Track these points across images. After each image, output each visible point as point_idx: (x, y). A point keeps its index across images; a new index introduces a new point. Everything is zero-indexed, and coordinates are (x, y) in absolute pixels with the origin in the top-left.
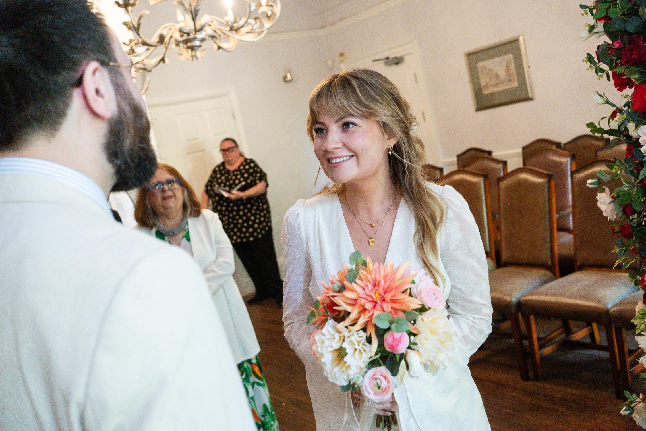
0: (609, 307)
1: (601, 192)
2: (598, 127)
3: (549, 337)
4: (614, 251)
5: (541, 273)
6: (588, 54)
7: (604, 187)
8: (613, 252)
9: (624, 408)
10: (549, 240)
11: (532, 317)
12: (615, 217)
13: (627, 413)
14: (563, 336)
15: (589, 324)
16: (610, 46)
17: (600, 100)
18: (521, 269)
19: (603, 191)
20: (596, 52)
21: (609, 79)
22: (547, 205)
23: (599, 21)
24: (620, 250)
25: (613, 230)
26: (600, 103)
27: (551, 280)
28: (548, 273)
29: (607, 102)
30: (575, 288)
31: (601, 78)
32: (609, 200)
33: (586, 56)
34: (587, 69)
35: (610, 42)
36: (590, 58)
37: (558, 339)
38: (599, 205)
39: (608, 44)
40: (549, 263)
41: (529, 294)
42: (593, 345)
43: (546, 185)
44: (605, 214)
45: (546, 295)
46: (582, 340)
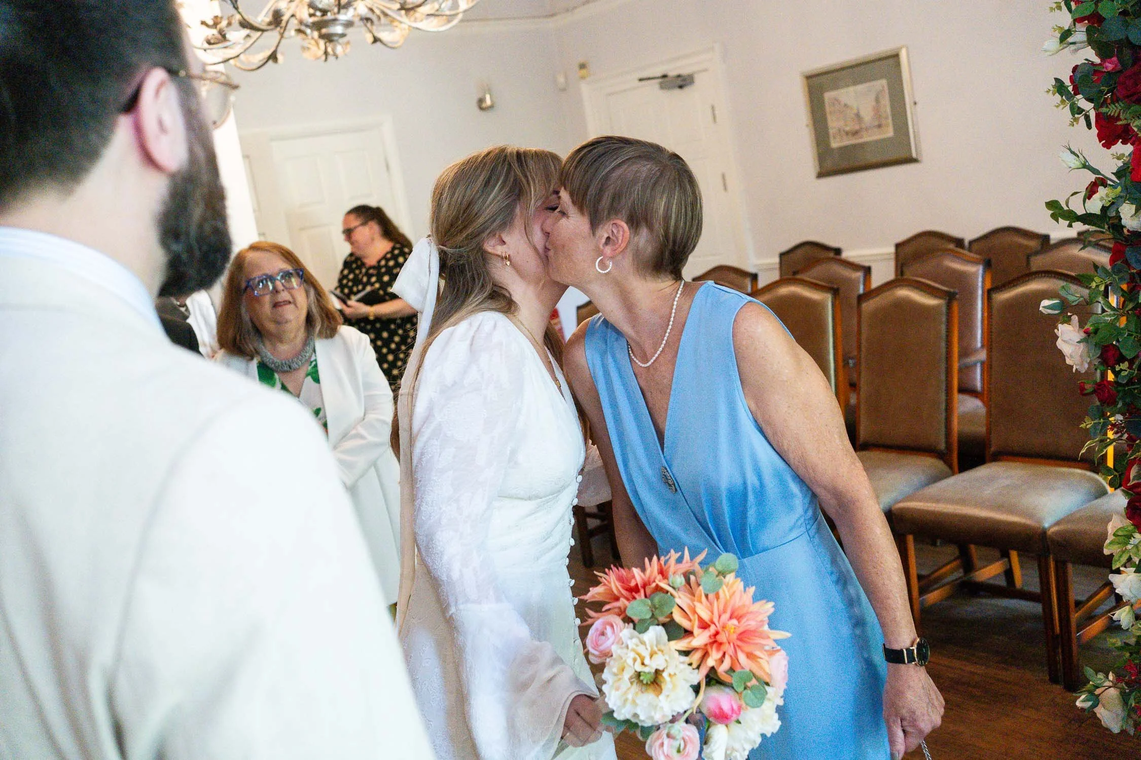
0: (1046, 525)
1: (1062, 323)
2: (1066, 208)
3: (936, 574)
4: (1083, 426)
5: (930, 463)
6: (1056, 79)
7: (1069, 314)
8: (1082, 428)
9: (1083, 697)
10: (943, 406)
11: (910, 539)
12: (1086, 366)
13: (1088, 704)
14: (959, 574)
15: (1005, 555)
16: (1096, 68)
17: (1073, 162)
18: (892, 456)
19: (1068, 321)
20: (1071, 77)
21: (1089, 126)
22: (943, 344)
23: (1079, 23)
24: (1094, 423)
25: (1082, 389)
26: (1073, 166)
27: (945, 476)
28: (940, 464)
29: (1086, 166)
30: (988, 492)
31: (1075, 123)
32: (1081, 335)
33: (1054, 83)
34: (1055, 106)
35: (1097, 60)
36: (1059, 86)
37: (950, 578)
38: (1060, 344)
39: (1093, 64)
40: (942, 446)
41: (908, 498)
42: (1009, 590)
43: (944, 309)
44: (1068, 361)
45: (938, 501)
46: (991, 582)
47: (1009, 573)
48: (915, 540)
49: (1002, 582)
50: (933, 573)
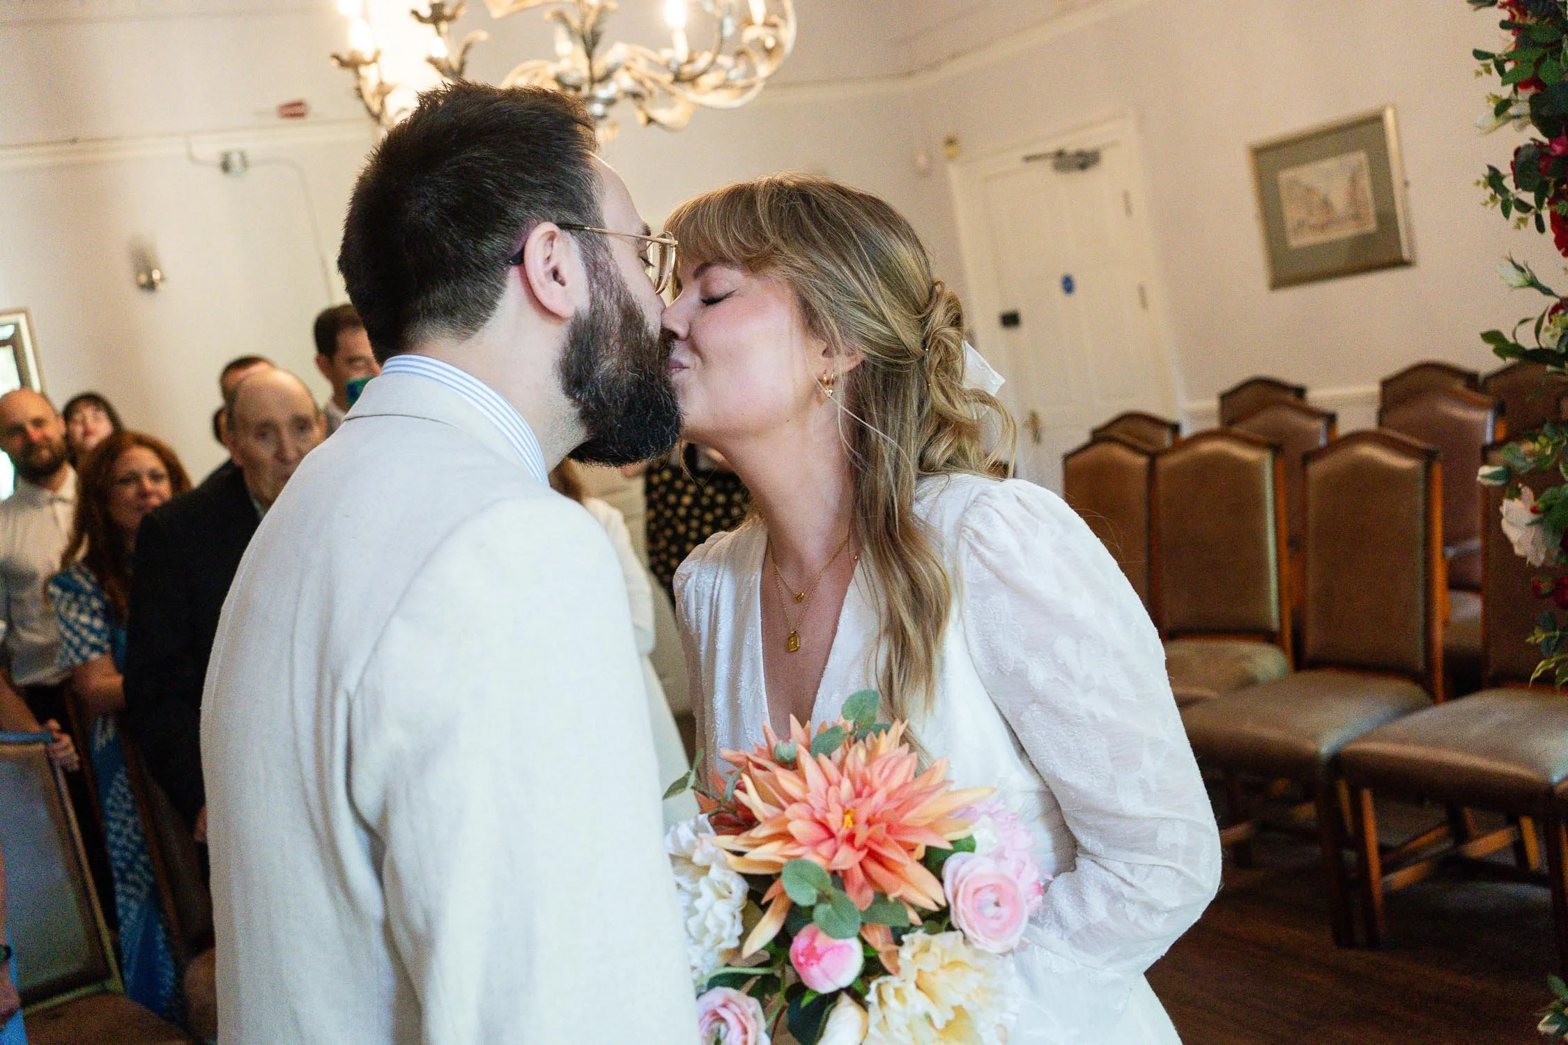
0: (1556, 779)
1: (1511, 498)
2: (1511, 341)
3: (1413, 845)
4: (1531, 639)
5: (1400, 689)
6: (1491, 168)
7: (1520, 485)
8: (1530, 642)
9: (1547, 1018)
10: (1421, 608)
11: (1367, 794)
12: (1542, 557)
13: (1553, 1029)
14: (1447, 845)
15: (1513, 821)
16: (1545, 150)
17: (1516, 278)
18: (1352, 679)
19: (1517, 494)
20: (1512, 163)
21: (1540, 227)
22: (1420, 524)
23: (1522, 88)
24: (1546, 638)
25: (1536, 589)
26: (1515, 283)
27: (1421, 707)
28: (1417, 692)
29: (1533, 283)
30: (1475, 730)
31: (1522, 226)
32: (1528, 517)
33: (1487, 172)
34: (1482, 204)
35: (1546, 140)
36: (1494, 179)
37: (1434, 851)
38: (1505, 526)
39: (1541, 144)
40: (1421, 665)
42: (1520, 872)
43: (1421, 475)
44: (1518, 551)
45: (1403, 741)
46: (1496, 859)
47: (1519, 847)
48: (1375, 796)
49: (1511, 860)
50: (1405, 844)
